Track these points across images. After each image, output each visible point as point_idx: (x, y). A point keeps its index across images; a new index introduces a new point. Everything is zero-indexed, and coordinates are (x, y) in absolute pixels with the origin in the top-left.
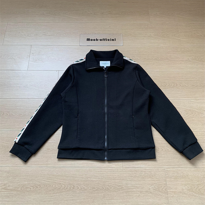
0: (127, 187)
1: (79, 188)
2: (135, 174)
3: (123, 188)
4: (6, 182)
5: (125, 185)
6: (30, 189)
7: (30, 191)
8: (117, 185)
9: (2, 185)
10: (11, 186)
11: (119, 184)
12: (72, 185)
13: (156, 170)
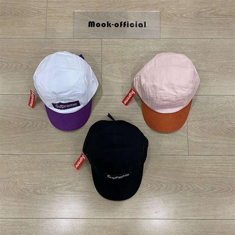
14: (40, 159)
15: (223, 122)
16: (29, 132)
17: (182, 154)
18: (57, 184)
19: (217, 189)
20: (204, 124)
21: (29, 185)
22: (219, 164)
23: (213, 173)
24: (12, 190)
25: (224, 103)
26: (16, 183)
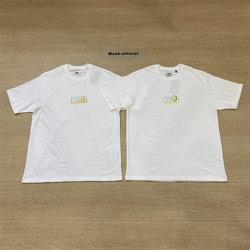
6: (59, 202)
7: (59, 204)
14: (96, 223)
15: (209, 199)
16: (89, 205)
17: (184, 220)
18: (107, 239)
19: (207, 243)
20: (197, 200)
21: (90, 240)
22: (208, 227)
23: (204, 233)
24: (79, 244)
25: (209, 187)
26: (81, 239)
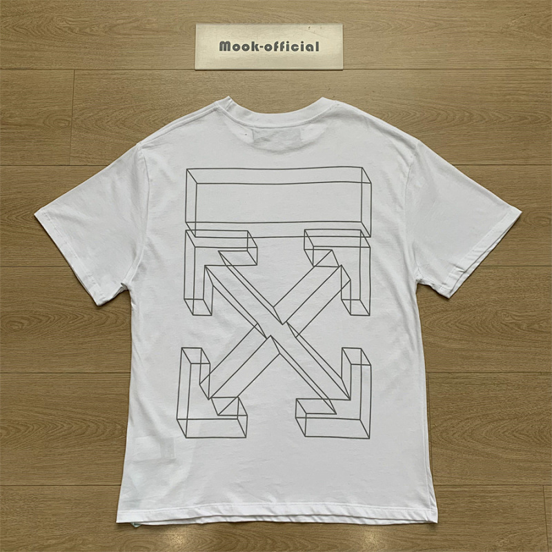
0: (431, 542)
1: (289, 547)
2: (452, 504)
3: (419, 545)
4: (75, 530)
5: (424, 537)
8: (401, 537)
9: (64, 539)
10: (90, 543)
11: (408, 535)
12: (271, 539)
13: (516, 494)
